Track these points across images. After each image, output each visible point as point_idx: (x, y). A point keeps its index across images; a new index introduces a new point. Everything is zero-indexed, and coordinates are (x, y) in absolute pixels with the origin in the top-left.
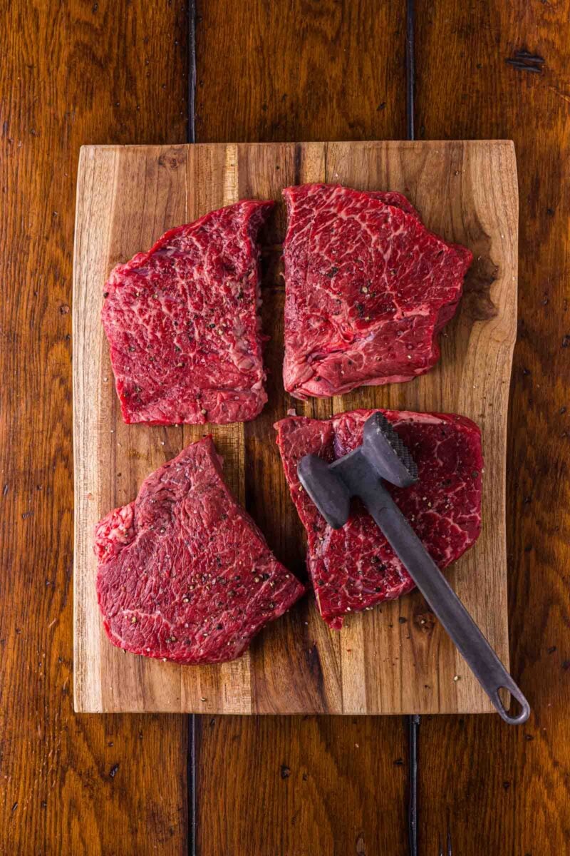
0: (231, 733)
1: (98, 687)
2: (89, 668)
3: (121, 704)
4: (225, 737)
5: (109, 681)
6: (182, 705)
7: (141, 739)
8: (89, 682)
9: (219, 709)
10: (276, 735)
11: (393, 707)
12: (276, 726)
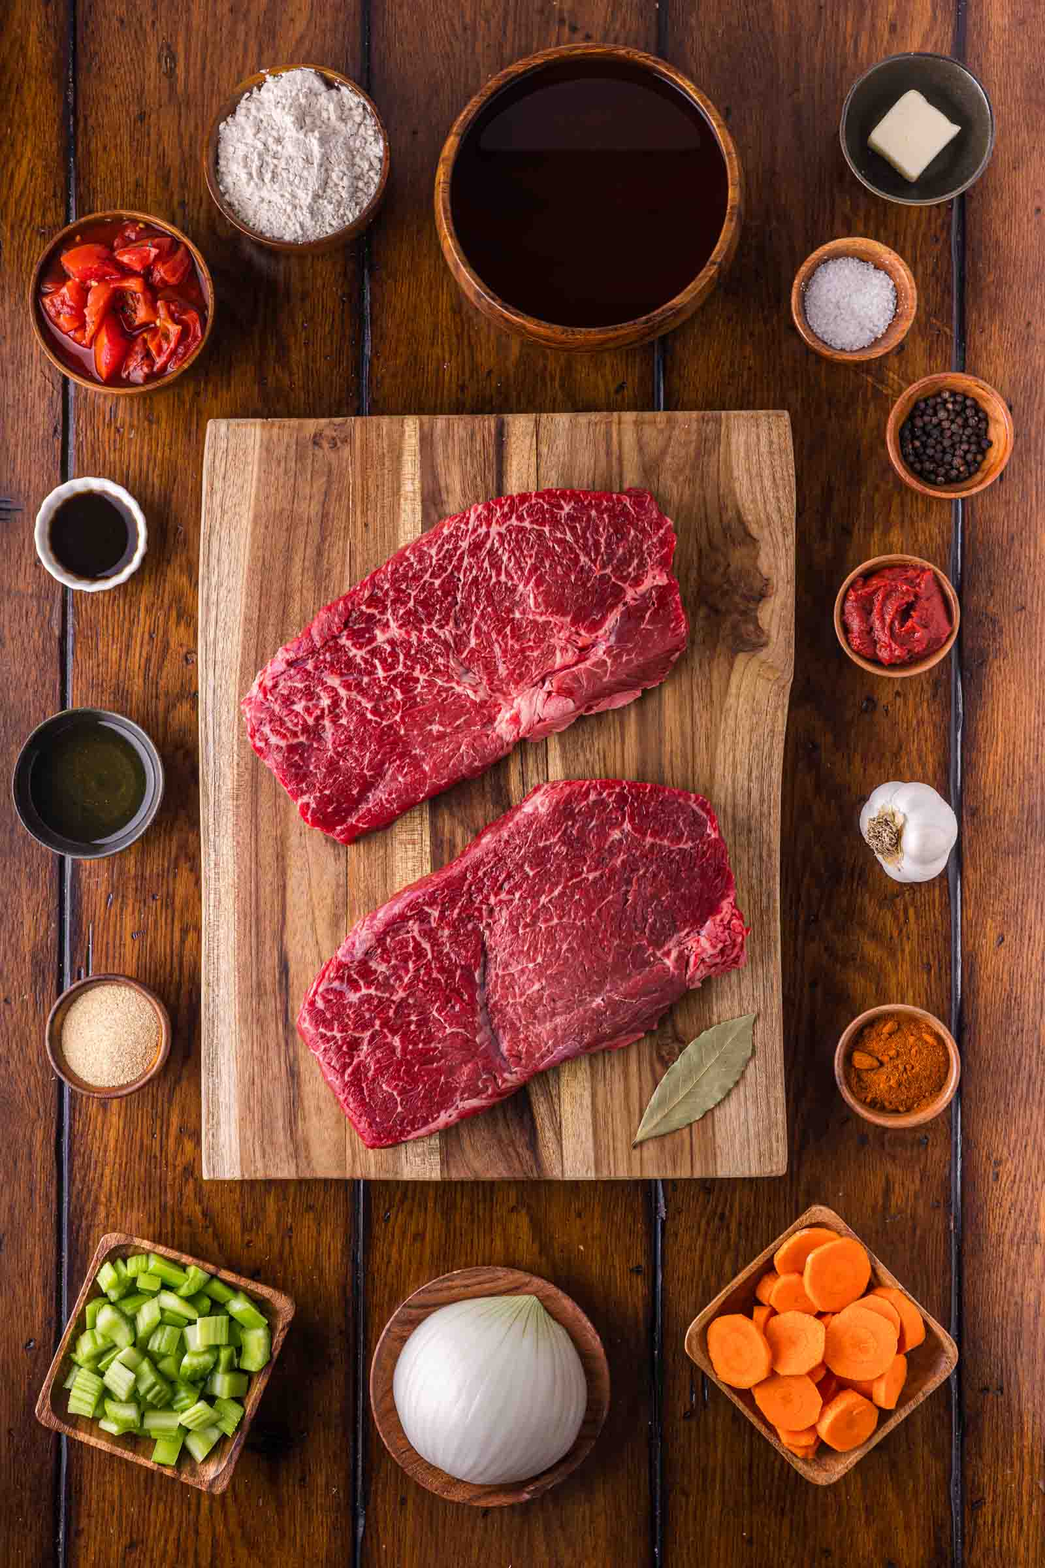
0: (412, 1229)
1: (235, 1145)
2: (222, 1120)
3: (266, 1167)
4: (404, 1233)
5: (249, 1134)
6: (349, 1168)
7: (290, 1237)
8: (222, 1139)
9: (397, 1173)
10: (473, 1232)
11: (630, 1169)
12: (473, 1221)
